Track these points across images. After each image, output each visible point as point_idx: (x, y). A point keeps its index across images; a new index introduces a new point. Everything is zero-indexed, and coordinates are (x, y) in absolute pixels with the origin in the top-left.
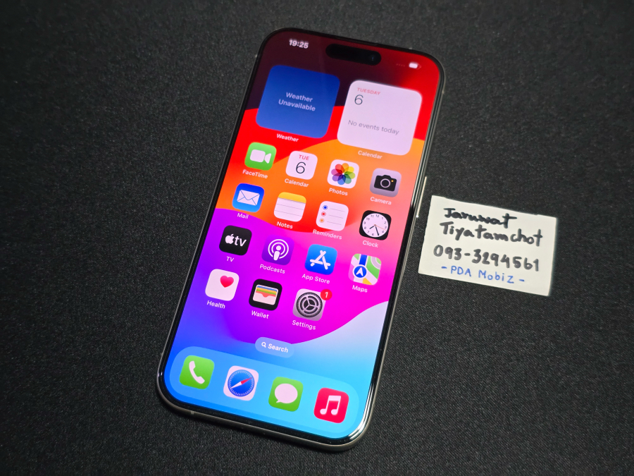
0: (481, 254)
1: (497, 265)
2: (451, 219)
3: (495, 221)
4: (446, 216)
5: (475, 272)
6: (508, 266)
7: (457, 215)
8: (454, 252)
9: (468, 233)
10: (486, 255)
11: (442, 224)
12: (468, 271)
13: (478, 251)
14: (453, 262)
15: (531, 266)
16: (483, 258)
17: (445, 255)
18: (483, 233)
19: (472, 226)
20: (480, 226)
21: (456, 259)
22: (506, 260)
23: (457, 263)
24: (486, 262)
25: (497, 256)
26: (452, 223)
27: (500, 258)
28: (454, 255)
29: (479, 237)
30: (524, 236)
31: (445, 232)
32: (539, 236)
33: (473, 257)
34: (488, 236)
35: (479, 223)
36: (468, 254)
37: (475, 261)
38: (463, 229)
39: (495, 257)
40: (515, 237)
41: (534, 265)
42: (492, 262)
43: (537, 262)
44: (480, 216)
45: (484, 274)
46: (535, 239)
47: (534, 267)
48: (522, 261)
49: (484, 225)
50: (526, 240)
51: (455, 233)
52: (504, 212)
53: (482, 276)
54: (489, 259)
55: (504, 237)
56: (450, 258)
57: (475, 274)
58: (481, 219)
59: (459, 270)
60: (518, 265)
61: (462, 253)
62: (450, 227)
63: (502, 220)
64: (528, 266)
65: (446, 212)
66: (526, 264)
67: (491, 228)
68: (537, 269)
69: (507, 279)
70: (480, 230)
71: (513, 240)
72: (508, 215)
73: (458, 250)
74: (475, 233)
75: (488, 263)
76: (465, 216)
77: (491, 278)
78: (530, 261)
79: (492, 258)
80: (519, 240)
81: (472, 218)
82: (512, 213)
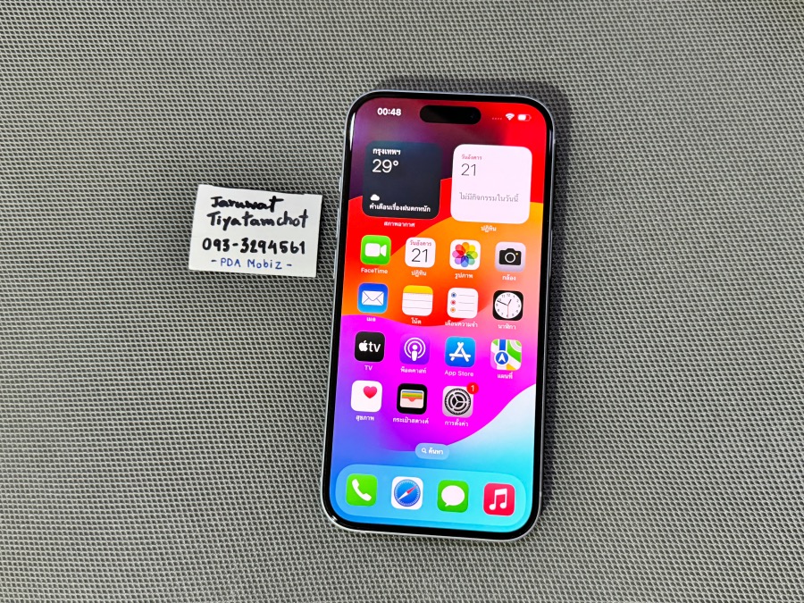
0: (249, 242)
1: (264, 252)
2: (218, 208)
3: (261, 206)
4: (213, 206)
5: (243, 262)
6: (275, 252)
7: (223, 204)
8: (222, 243)
9: (235, 222)
10: (253, 243)
11: (209, 215)
12: (237, 262)
13: (245, 240)
14: (222, 254)
15: (297, 249)
16: (250, 247)
17: (214, 248)
18: (249, 220)
19: (238, 213)
20: (247, 213)
21: (225, 250)
22: (272, 246)
23: (226, 255)
24: (253, 251)
25: (264, 243)
26: (218, 213)
27: (267, 245)
28: (222, 247)
29: (246, 224)
30: (290, 219)
31: (212, 224)
32: (304, 216)
33: (241, 247)
34: (255, 222)
35: (246, 209)
36: (235, 245)
37: (242, 251)
38: (229, 218)
39: (262, 244)
40: (281, 221)
41: (300, 248)
42: (260, 250)
43: (302, 244)
44: (247, 202)
45: (253, 263)
46: (301, 220)
47: (300, 251)
48: (288, 246)
49: (250, 211)
50: (292, 222)
51: (223, 223)
52: (271, 195)
53: (251, 265)
54: (257, 247)
55: (270, 222)
56: (219, 249)
57: (243, 264)
58: (248, 205)
59: (228, 261)
60: (284, 250)
61: (230, 243)
62: (217, 217)
63: (269, 204)
64: (294, 250)
65: (213, 202)
66: (292, 247)
67: (258, 214)
68: (303, 252)
69: (275, 265)
70: (247, 216)
71: (279, 224)
72: (274, 197)
73: (226, 241)
74: (242, 221)
75: (256, 251)
76: (232, 203)
77: (259, 266)
78: (297, 244)
79: (260, 246)
80: (285, 223)
81: (239, 205)
82: (279, 195)
